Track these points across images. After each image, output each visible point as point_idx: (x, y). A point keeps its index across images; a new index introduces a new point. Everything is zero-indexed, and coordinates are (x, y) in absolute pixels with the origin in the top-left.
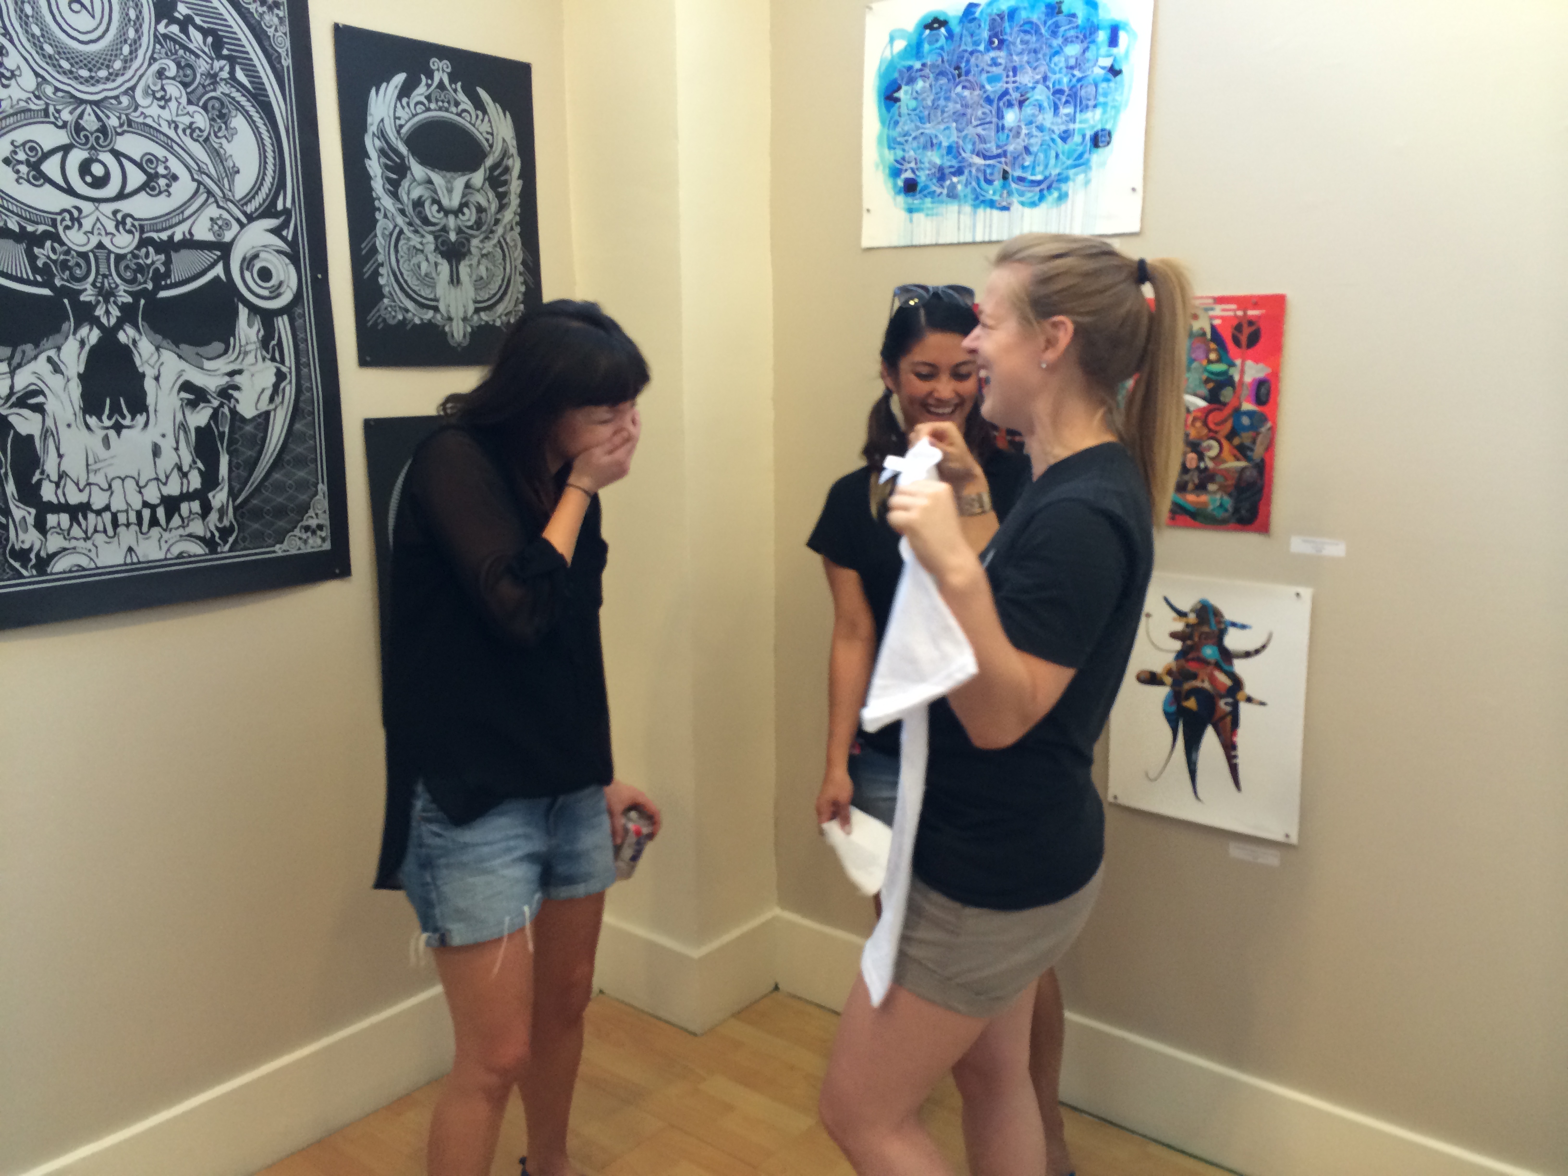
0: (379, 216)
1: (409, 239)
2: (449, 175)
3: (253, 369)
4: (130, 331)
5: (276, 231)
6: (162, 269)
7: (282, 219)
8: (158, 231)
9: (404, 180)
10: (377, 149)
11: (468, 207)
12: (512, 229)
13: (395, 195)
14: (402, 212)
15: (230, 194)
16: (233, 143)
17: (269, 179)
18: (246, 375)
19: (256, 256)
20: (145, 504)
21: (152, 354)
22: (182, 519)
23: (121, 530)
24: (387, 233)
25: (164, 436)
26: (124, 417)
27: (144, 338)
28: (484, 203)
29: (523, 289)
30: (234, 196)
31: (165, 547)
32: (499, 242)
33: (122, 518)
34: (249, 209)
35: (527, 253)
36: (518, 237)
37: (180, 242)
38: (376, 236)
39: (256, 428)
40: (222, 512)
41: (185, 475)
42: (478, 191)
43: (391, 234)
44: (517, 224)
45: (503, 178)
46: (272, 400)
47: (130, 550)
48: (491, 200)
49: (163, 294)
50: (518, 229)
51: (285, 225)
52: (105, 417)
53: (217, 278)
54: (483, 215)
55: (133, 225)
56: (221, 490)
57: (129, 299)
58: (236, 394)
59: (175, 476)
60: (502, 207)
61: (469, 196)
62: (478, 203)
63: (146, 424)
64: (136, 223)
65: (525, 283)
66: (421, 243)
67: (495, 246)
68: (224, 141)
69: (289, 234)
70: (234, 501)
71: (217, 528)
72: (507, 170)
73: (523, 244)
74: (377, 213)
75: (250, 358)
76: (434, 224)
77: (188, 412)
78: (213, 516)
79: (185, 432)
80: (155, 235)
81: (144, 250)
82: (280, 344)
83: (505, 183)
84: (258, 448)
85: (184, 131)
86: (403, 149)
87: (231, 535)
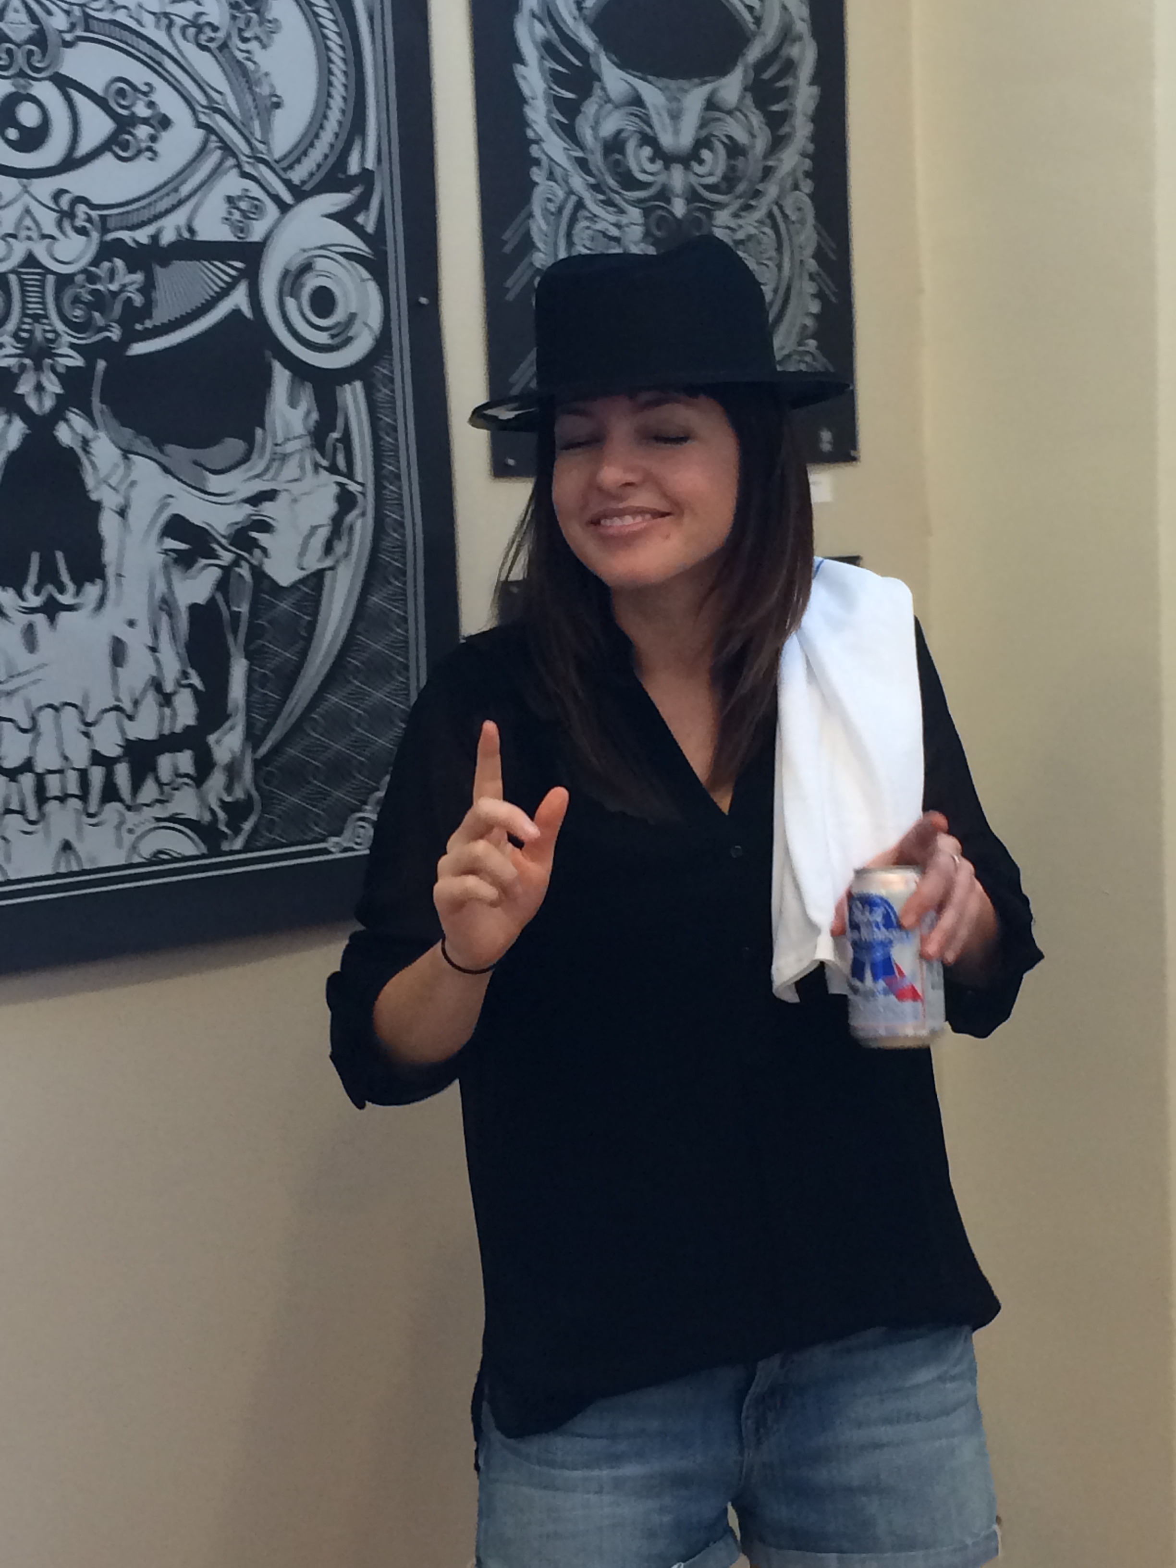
0: (537, 175)
1: (594, 218)
2: (673, 84)
3: (296, 488)
4: (78, 421)
5: (345, 217)
6: (138, 300)
7: (357, 191)
8: (132, 228)
9: (587, 102)
10: (539, 40)
11: (711, 149)
12: (796, 187)
13: (569, 132)
14: (583, 164)
15: (261, 147)
16: (270, 50)
17: (335, 115)
18: (283, 499)
19: (307, 268)
20: (97, 758)
21: (116, 465)
22: (161, 785)
23: (52, 807)
24: (552, 207)
25: (131, 623)
26: (62, 590)
27: (102, 435)
28: (741, 137)
29: (815, 307)
30: (269, 150)
31: (128, 839)
32: (770, 215)
33: (53, 785)
34: (297, 176)
35: (825, 234)
36: (807, 200)
37: (172, 245)
38: (531, 216)
39: (298, 605)
40: (232, 771)
41: (166, 700)
42: (730, 113)
43: (560, 210)
44: (807, 175)
45: (780, 84)
46: (328, 548)
47: (67, 846)
48: (756, 131)
49: (139, 348)
50: (807, 186)
51: (362, 204)
52: (28, 590)
53: (236, 313)
54: (740, 162)
55: (89, 219)
56: (232, 728)
57: (78, 361)
58: (263, 538)
59: (150, 700)
60: (778, 143)
61: (713, 124)
62: (729, 137)
63: (101, 602)
64: (94, 214)
65: (820, 295)
66: (618, 226)
67: (761, 222)
68: (254, 46)
69: (368, 220)
70: (255, 750)
71: (224, 805)
72: (790, 67)
73: (818, 217)
74: (534, 170)
75: (291, 469)
76: (644, 186)
77: (176, 574)
78: (217, 781)
79: (170, 616)
80: (125, 235)
81: (106, 265)
82: (346, 439)
83: (785, 94)
84: (301, 644)
85: (184, 29)
86: (587, 39)
87: (245, 819)
